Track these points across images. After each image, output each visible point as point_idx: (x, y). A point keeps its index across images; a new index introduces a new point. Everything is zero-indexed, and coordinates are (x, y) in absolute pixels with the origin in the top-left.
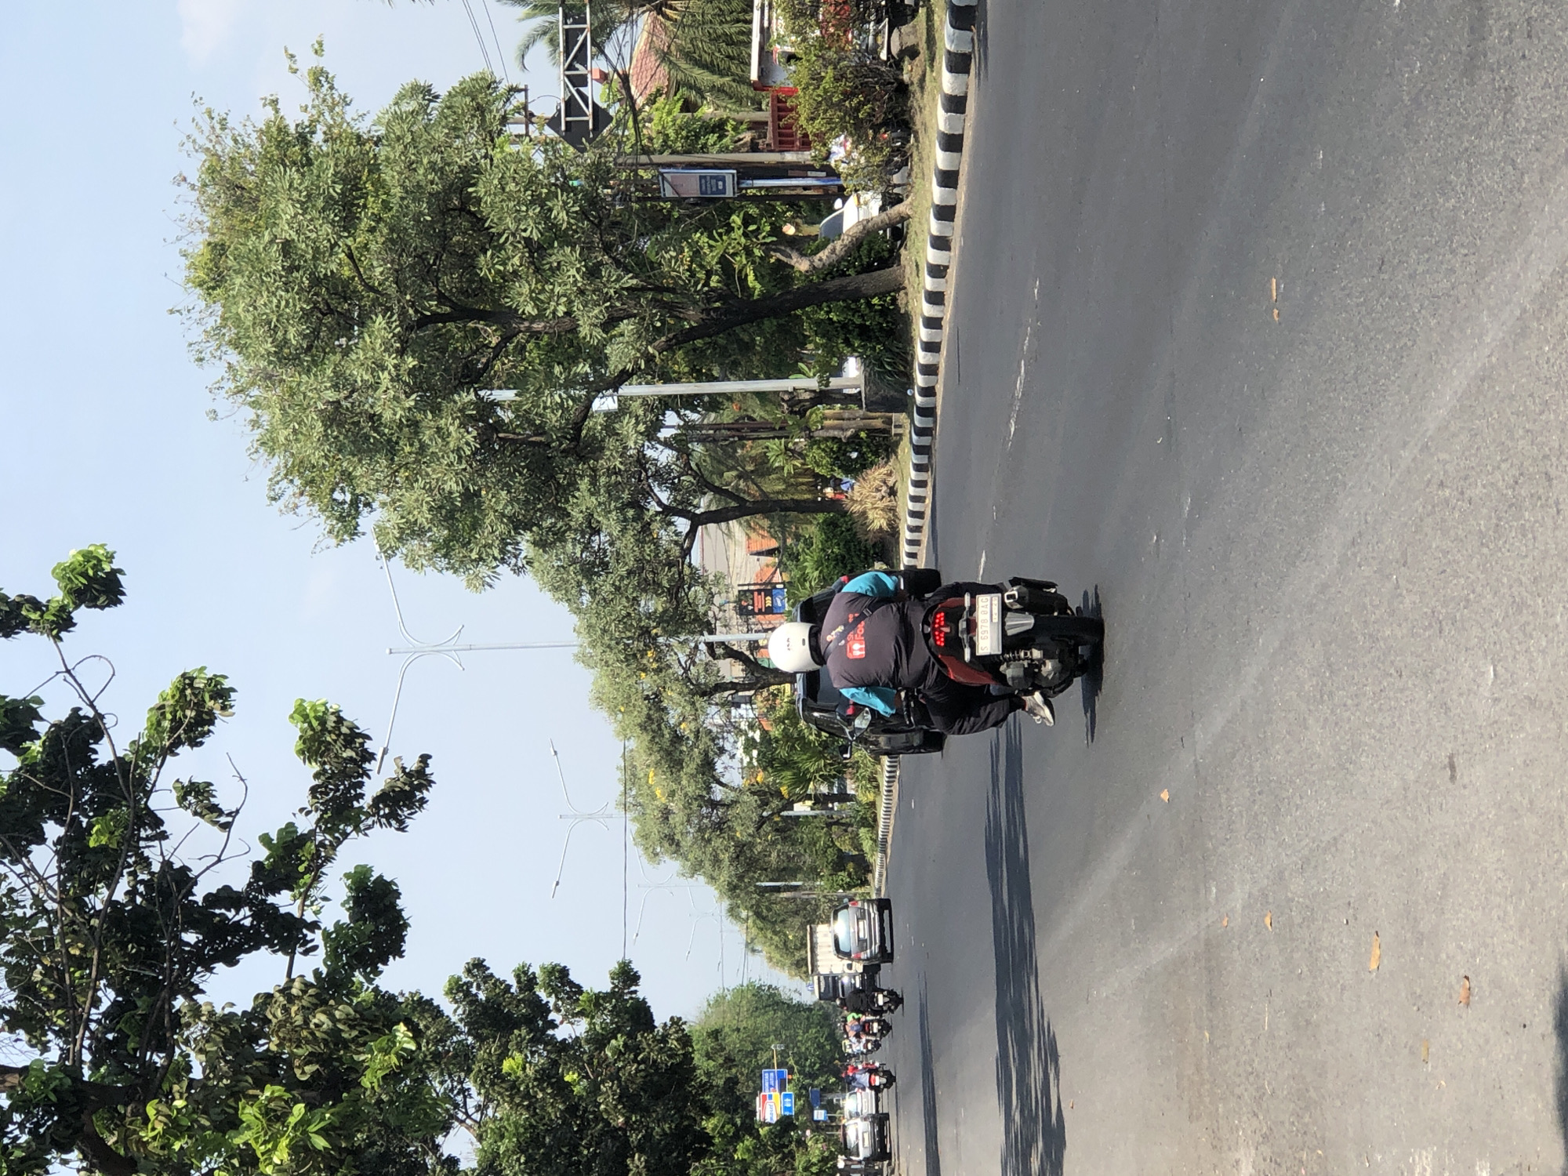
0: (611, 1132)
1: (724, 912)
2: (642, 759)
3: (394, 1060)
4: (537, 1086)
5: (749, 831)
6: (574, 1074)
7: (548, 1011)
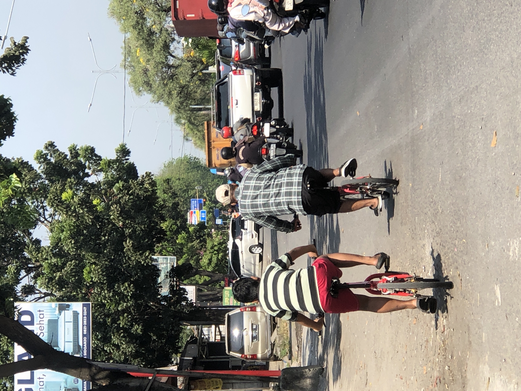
0: (116, 229)
1: (173, 121)
2: (134, 43)
3: (10, 192)
4: (80, 207)
5: (187, 80)
6: (97, 200)
7: (85, 168)
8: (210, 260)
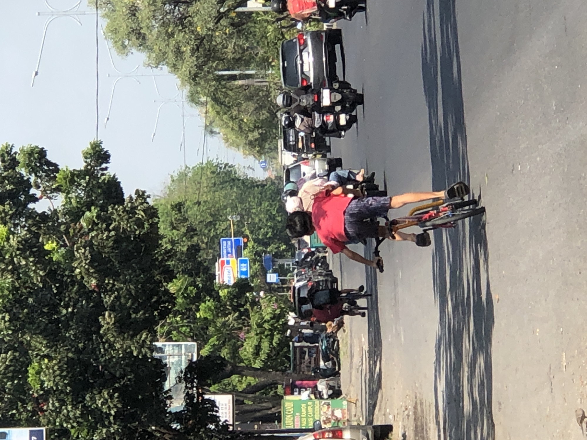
0: (86, 293)
1: (185, 98)
5: (208, 26)
6: (52, 242)
7: (30, 186)
8: (258, 349)
